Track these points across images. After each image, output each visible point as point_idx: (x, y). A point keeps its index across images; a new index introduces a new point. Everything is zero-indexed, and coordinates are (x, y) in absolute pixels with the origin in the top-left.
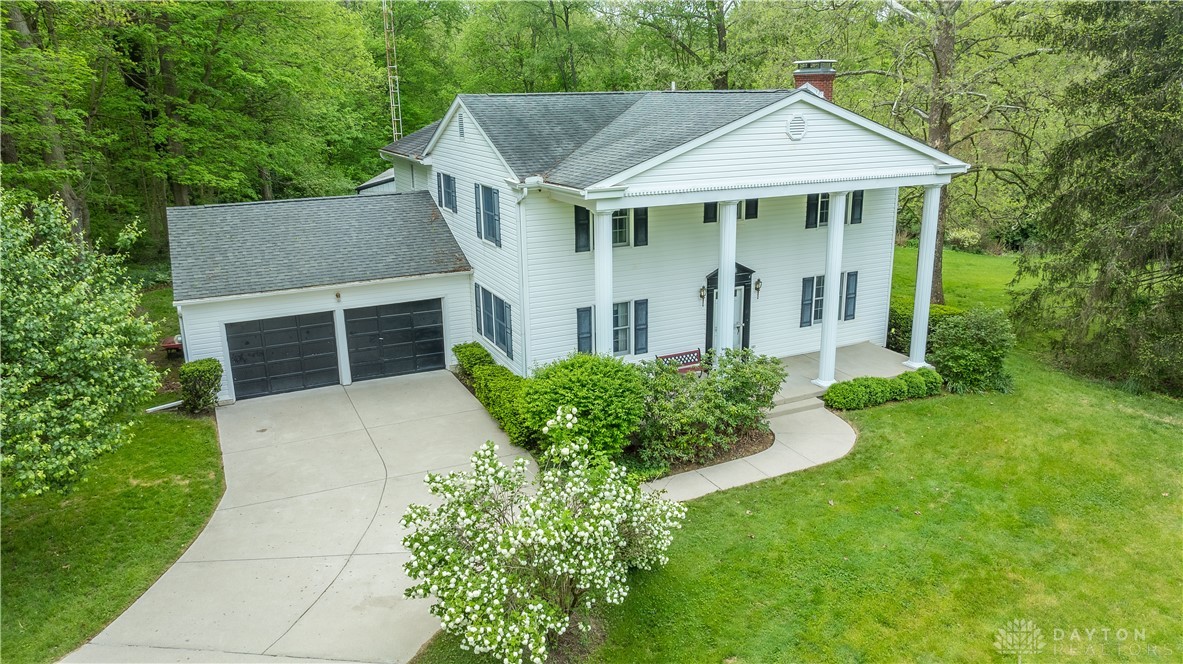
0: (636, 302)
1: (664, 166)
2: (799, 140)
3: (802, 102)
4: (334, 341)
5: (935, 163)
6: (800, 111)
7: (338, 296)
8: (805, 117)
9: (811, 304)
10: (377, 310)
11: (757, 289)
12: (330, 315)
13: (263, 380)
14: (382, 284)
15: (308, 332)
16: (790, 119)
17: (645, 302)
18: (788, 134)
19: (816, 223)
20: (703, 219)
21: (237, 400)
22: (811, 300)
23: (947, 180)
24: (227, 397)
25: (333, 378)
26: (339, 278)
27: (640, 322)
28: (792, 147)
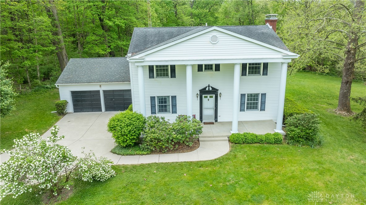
0: (172, 96)
1: (158, 52)
2: (215, 44)
3: (215, 30)
4: (100, 99)
5: (282, 54)
6: (215, 33)
7: (100, 86)
8: (218, 36)
9: (245, 103)
10: (114, 91)
11: (220, 96)
12: (98, 91)
13: (81, 108)
14: (111, 84)
15: (93, 96)
16: (211, 36)
17: (175, 96)
18: (210, 42)
19: (246, 74)
20: (197, 70)
21: (74, 112)
22: (245, 102)
23: (290, 61)
24: (71, 111)
25: (100, 110)
26: (100, 81)
27: (173, 103)
28: (212, 46)
